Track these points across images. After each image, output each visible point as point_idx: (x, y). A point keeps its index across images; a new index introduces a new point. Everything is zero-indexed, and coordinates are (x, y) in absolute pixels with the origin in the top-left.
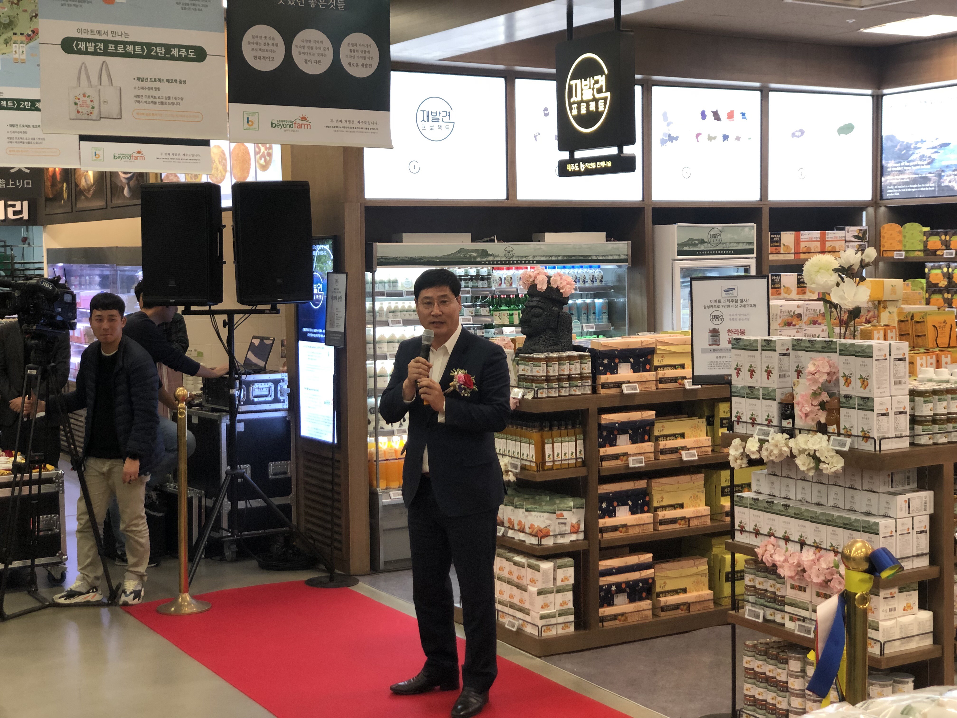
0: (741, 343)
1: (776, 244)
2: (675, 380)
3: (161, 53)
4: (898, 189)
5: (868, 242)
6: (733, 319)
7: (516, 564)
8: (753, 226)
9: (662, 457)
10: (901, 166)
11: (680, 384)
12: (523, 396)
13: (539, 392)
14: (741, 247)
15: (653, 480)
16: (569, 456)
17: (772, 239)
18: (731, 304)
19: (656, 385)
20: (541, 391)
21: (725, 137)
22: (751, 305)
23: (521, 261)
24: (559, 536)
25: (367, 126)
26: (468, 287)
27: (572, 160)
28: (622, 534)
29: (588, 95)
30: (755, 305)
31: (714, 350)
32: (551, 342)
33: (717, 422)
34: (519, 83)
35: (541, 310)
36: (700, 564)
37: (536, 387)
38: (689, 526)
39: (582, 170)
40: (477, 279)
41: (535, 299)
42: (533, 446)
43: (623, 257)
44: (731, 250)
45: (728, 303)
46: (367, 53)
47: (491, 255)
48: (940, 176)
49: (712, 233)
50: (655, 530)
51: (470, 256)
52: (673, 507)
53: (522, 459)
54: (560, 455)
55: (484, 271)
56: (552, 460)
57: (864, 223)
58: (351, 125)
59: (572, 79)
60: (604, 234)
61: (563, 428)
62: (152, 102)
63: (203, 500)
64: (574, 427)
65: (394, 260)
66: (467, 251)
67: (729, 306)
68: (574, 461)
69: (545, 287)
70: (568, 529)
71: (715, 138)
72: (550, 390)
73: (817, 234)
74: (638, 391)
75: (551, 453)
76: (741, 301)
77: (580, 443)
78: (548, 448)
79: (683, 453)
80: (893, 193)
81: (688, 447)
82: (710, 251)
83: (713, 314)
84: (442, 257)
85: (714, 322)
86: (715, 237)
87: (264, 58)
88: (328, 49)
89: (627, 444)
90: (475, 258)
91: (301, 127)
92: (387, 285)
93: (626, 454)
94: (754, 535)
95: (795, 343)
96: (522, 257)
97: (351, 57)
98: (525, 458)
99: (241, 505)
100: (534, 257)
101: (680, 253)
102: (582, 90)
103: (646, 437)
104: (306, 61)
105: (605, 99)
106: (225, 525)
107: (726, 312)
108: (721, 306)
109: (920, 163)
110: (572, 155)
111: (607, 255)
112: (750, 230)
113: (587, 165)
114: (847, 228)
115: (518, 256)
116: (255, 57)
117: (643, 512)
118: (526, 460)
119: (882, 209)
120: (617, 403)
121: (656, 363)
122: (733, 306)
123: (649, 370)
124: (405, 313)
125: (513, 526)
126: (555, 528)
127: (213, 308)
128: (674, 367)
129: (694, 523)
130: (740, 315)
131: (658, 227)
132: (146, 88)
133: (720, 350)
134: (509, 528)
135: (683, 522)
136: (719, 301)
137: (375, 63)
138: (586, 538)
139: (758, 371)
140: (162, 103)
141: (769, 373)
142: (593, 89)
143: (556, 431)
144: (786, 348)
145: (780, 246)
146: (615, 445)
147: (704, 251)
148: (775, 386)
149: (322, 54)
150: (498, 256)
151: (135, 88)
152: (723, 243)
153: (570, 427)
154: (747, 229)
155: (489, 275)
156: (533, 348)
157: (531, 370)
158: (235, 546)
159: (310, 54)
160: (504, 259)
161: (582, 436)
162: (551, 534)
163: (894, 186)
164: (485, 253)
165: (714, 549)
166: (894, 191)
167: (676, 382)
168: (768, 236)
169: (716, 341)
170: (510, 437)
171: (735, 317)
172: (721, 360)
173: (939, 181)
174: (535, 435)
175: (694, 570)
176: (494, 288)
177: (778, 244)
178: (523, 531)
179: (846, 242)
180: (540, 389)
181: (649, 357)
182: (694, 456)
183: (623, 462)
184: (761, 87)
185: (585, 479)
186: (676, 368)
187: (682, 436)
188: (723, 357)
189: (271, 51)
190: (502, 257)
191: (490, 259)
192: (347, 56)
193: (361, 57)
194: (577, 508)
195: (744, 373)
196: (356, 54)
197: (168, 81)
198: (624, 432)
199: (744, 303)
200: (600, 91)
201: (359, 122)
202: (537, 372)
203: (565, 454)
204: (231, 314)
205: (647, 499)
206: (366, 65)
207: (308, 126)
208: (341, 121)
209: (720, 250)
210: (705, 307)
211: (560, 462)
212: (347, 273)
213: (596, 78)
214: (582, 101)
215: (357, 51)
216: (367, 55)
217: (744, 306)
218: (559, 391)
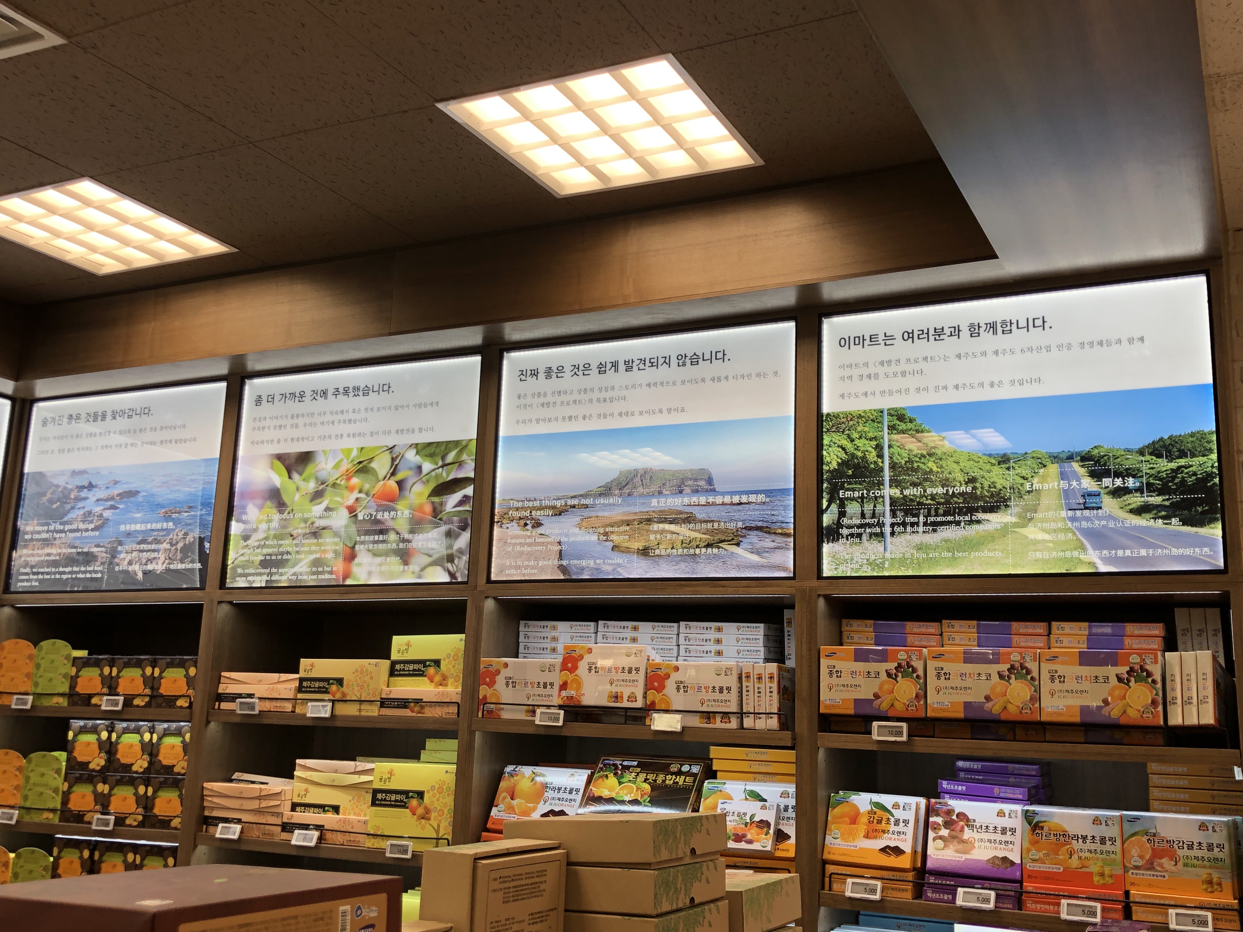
4: (37, 573)
10: (48, 531)
48: (114, 554)
80: (28, 581)
109: (82, 526)
119: (5, 611)
163: (32, 567)
166: (31, 577)
173: (111, 563)
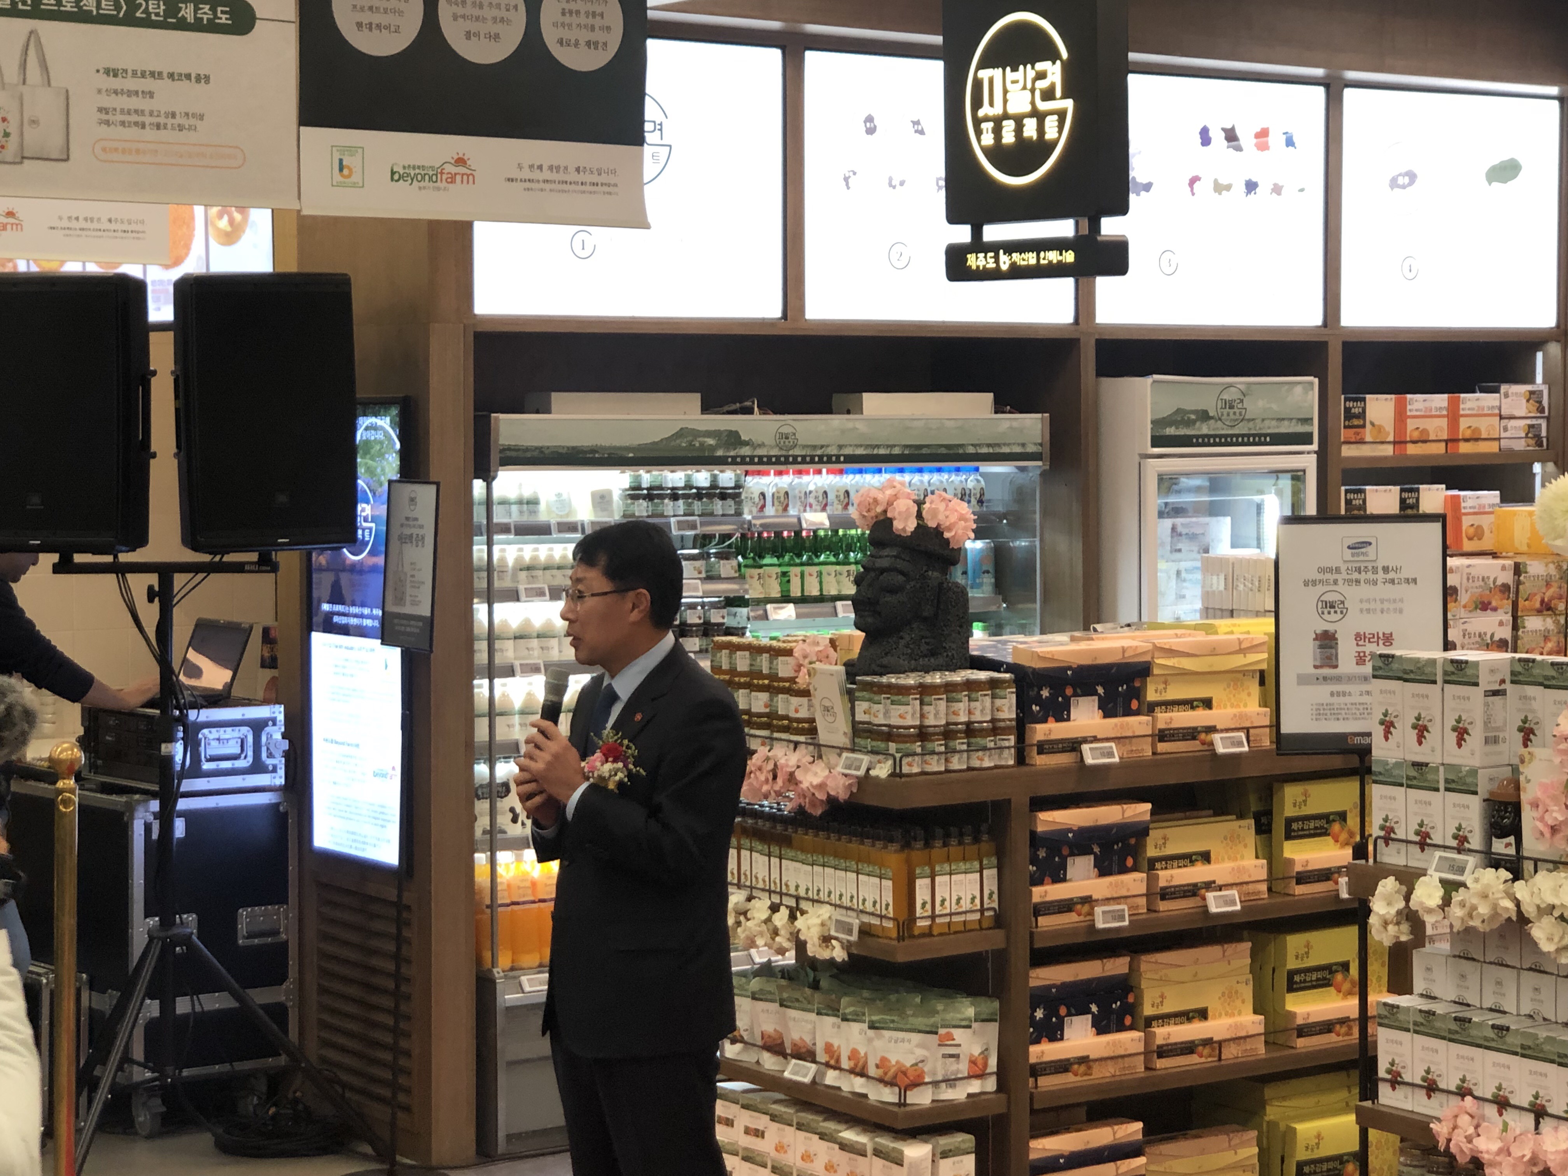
0: (1395, 666)
1: (1356, 422)
2: (1191, 734)
3: (157, 15)
5: (1548, 419)
6: (1368, 611)
7: (844, 1146)
8: (1311, 383)
9: (1163, 906)
11: (1203, 743)
12: (868, 770)
13: (905, 761)
14: (1286, 428)
15: (1144, 958)
16: (966, 905)
17: (1347, 410)
18: (1363, 576)
19: (1154, 746)
20: (910, 759)
21: (1251, 186)
22: (1407, 581)
23: (812, 457)
24: (943, 1085)
25: (595, 178)
26: (693, 515)
27: (978, 245)
28: (1078, 1078)
29: (1019, 103)
30: (1415, 581)
31: (1325, 679)
32: (924, 648)
33: (1279, 828)
34: (812, 58)
35: (901, 578)
36: (1244, 1144)
37: (898, 751)
38: (1220, 1059)
39: (1004, 267)
40: (710, 496)
41: (886, 552)
42: (888, 884)
43: (1031, 449)
44: (1265, 435)
45: (1356, 576)
46: (598, 18)
47: (746, 443)
49: (1226, 396)
50: (1147, 1068)
51: (702, 444)
52: (1186, 1016)
53: (862, 911)
54: (947, 904)
55: (727, 477)
56: (929, 913)
57: (1539, 378)
58: (561, 176)
59: (982, 65)
60: (988, 398)
61: (954, 842)
62: (136, 124)
63: (85, 995)
64: (976, 840)
65: (536, 454)
66: (696, 434)
67: (1358, 582)
68: (977, 916)
69: (911, 525)
70: (963, 1068)
71: (1228, 187)
72: (927, 757)
73: (1440, 400)
74: (1116, 760)
75: (928, 898)
76: (1386, 570)
77: (991, 874)
78: (922, 887)
79: (1210, 896)
81: (1219, 882)
82: (1220, 436)
83: (1323, 598)
84: (640, 448)
85: (1326, 616)
86: (1231, 407)
87: (379, 26)
88: (516, 7)
89: (1089, 878)
90: (713, 448)
91: (453, 181)
92: (514, 508)
93: (1087, 900)
94: (1424, 1092)
95: (1518, 668)
96: (814, 447)
97: (563, 25)
98: (869, 907)
99: (183, 1006)
100: (840, 447)
101: (1157, 441)
102: (1005, 92)
103: (1130, 862)
104: (468, 36)
105: (1061, 115)
106: (138, 1052)
107: (1353, 595)
108: (1340, 582)
110: (977, 233)
111: (998, 445)
112: (1306, 392)
113: (1016, 256)
114: (1504, 388)
115: (804, 447)
116: (359, 25)
117: (1121, 1028)
118: (872, 914)
120: (1069, 787)
121: (1151, 695)
122: (1367, 582)
123: (1137, 713)
124: (555, 572)
125: (838, 1060)
126: (935, 1068)
127: (124, 557)
128: (1189, 704)
129: (1230, 1053)
130: (1382, 601)
131: (1108, 383)
132: (122, 92)
133: (1338, 679)
134: (827, 1065)
135: (1206, 1051)
136: (1338, 570)
137: (614, 40)
138: (1002, 1086)
139: (1435, 730)
140: (158, 126)
141: (1462, 733)
142: (1033, 91)
143: (938, 851)
144: (1498, 677)
145: (1364, 426)
146: (1064, 880)
147: (1209, 436)
148: (1476, 762)
149: (502, 20)
150: (762, 445)
151: (99, 91)
152: (1249, 420)
153: (968, 840)
154: (1298, 389)
155: (738, 486)
156: (885, 661)
157: (886, 713)
158: (159, 1101)
159: (477, 19)
160: (775, 452)
161: (994, 860)
162: (927, 1079)
164: (733, 439)
165: (1269, 1109)
167: (1194, 738)
168: (1341, 403)
169: (1329, 658)
170: (832, 861)
171: (1372, 606)
172: (1342, 700)
174: (893, 857)
175: (1229, 1158)
176: (747, 517)
177: (1361, 422)
178: (862, 1074)
179: (1501, 418)
180: (908, 755)
181: (1137, 684)
182: (1233, 903)
183: (1082, 918)
184: (1327, 76)
185: (1001, 956)
186: (1193, 708)
187: (1206, 857)
188: (1344, 694)
189: (394, 11)
190: (772, 447)
191: (746, 451)
192: (555, 25)
193: (586, 26)
194: (983, 1021)
195: (1405, 733)
196: (575, 20)
197: (171, 76)
198: (1084, 851)
199: (1392, 575)
200: (1048, 95)
201: (578, 170)
202: (901, 716)
203: (959, 900)
204: (166, 571)
205: (1131, 999)
206: (596, 44)
207: (470, 177)
208: (540, 167)
209: (1243, 436)
210: (1306, 584)
211: (947, 919)
212: (438, 484)
213: (1040, 66)
214: (1006, 116)
215: (578, 12)
216: (598, 22)
217: (1392, 581)
218: (947, 760)
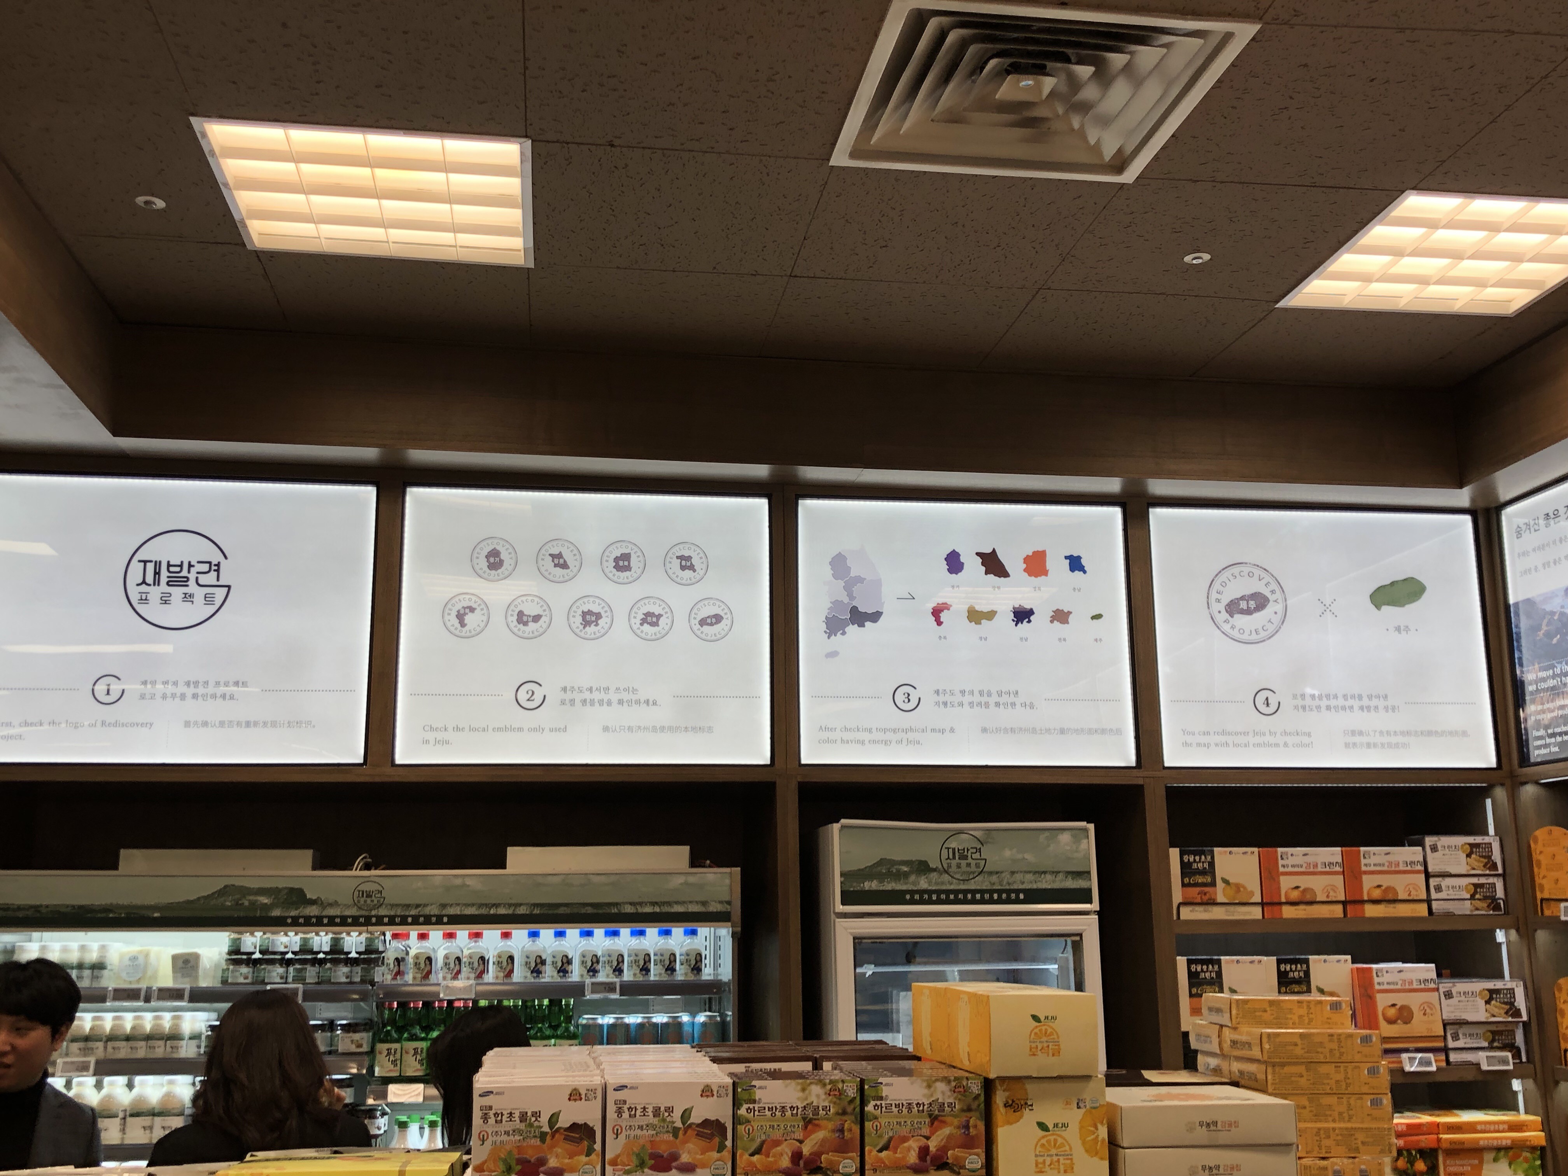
1: (1200, 879)
4: (1553, 735)
5: (1504, 876)
8: (1086, 830)
10: (1554, 677)
14: (1049, 883)
21: (1022, 615)
23: (404, 918)
43: (714, 907)
44: (1017, 892)
47: (313, 902)
49: (953, 845)
51: (253, 903)
57: (1491, 831)
60: (684, 851)
66: (245, 891)
71: (990, 615)
73: (1332, 854)
80: (1546, 746)
82: (948, 892)
86: (963, 857)
90: (265, 907)
96: (408, 906)
100: (444, 906)
101: (851, 898)
112: (1075, 839)
114: (1429, 840)
115: (393, 906)
119: (1529, 791)
145: (1213, 884)
147: (930, 892)
150: (335, 904)
152: (991, 873)
154: (1065, 838)
160: (353, 912)
164: (296, 898)
166: (1548, 741)
168: (1170, 857)
177: (1209, 879)
179: (1428, 876)
184: (1124, 495)
190: (348, 907)
191: (312, 911)
209: (982, 892)
